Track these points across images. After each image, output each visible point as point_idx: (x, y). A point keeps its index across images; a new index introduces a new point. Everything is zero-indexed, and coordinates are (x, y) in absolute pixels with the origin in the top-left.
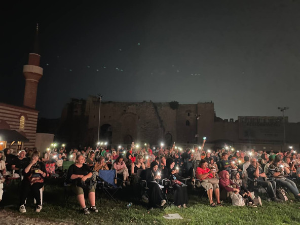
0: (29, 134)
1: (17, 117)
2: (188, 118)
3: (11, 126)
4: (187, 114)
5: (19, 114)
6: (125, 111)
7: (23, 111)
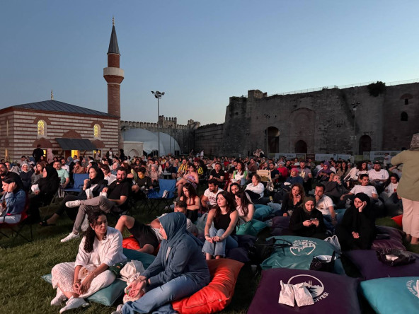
0: (109, 143)
1: (90, 126)
2: (405, 108)
3: (82, 135)
4: (404, 101)
5: (91, 122)
6: (296, 106)
7: (96, 119)
